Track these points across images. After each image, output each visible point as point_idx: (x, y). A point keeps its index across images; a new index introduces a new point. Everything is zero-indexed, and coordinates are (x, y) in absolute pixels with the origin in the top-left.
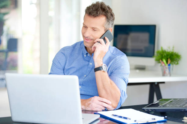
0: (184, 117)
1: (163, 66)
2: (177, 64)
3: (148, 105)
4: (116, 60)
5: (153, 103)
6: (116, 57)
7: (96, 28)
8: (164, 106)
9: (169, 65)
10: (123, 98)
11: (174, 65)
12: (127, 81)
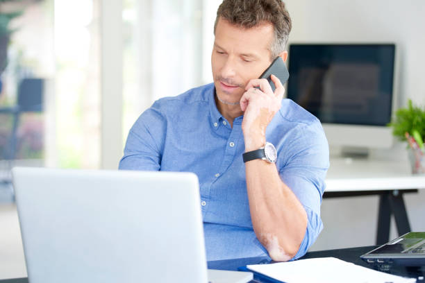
1: (413, 149)
3: (375, 247)
4: (295, 133)
5: (389, 244)
6: (294, 126)
7: (251, 55)
10: (314, 231)
12: (323, 188)
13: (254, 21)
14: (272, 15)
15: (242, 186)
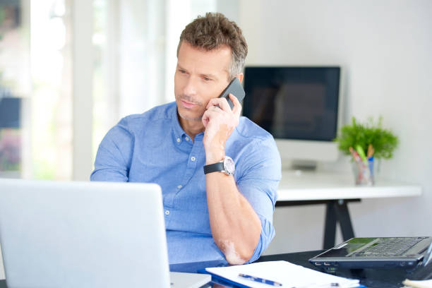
0: (404, 279)
1: (356, 162)
2: (390, 156)
3: (321, 252)
4: (250, 148)
5: (334, 249)
6: (249, 142)
7: (210, 75)
8: (358, 255)
9: (371, 159)
10: (267, 237)
11: (383, 160)
12: (275, 198)
13: (214, 45)
14: (231, 39)
15: (203, 197)
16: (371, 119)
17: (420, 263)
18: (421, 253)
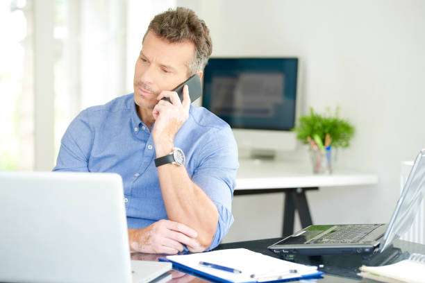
0: (361, 266)
1: (315, 152)
2: (347, 145)
5: (293, 236)
6: (206, 131)
8: (316, 242)
9: (328, 149)
10: (224, 224)
11: (340, 149)
12: (234, 186)
13: (178, 38)
16: (328, 109)
17: (377, 250)
18: (377, 240)
